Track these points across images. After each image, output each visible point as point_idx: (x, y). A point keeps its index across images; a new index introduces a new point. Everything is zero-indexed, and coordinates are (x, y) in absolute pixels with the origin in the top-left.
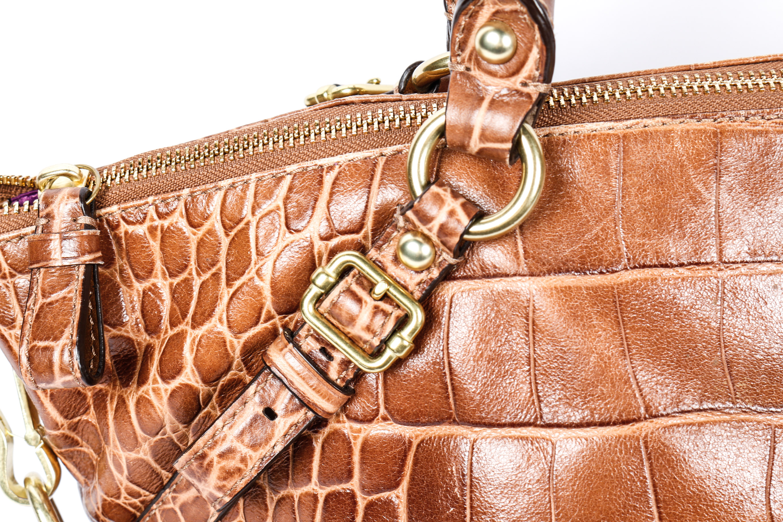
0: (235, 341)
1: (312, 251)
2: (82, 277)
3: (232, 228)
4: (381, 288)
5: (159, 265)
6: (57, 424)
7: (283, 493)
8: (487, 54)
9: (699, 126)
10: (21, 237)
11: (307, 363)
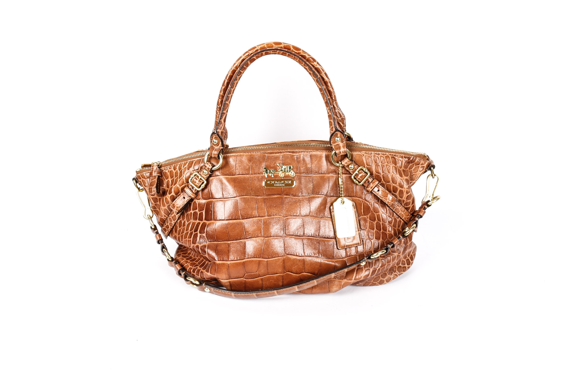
0: (180, 187)
1: (191, 173)
2: (157, 177)
3: (180, 170)
4: (200, 177)
5: (169, 177)
6: (153, 204)
7: (187, 213)
8: (214, 143)
9: (248, 154)
10: (148, 172)
11: (190, 190)
